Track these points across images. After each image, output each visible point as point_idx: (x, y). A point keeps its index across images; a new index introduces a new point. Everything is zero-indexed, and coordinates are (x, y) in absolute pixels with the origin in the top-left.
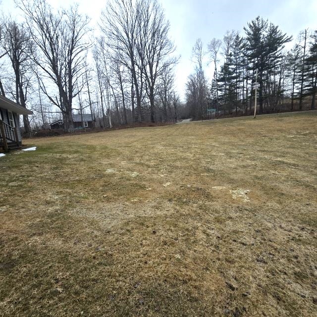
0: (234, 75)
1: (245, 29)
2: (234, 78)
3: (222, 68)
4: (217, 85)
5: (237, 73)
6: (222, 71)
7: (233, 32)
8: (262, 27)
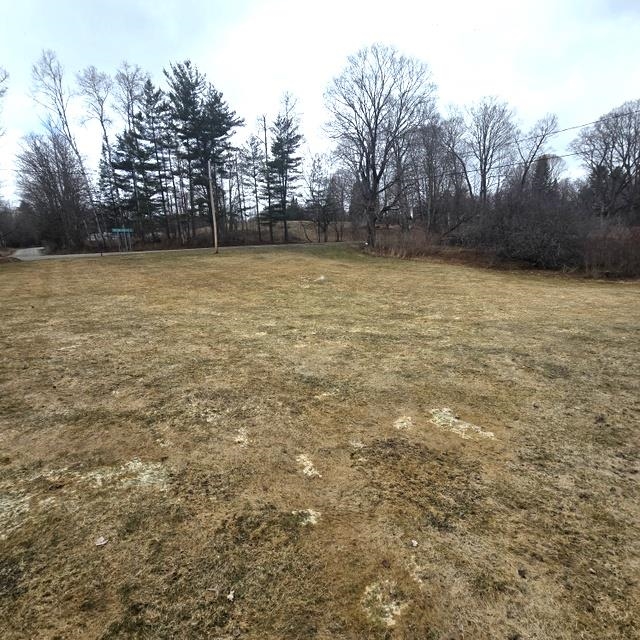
0: (153, 161)
1: (165, 73)
2: (152, 167)
3: (120, 139)
4: (115, 175)
5: (158, 158)
6: (121, 147)
7: (137, 70)
8: (197, 84)
